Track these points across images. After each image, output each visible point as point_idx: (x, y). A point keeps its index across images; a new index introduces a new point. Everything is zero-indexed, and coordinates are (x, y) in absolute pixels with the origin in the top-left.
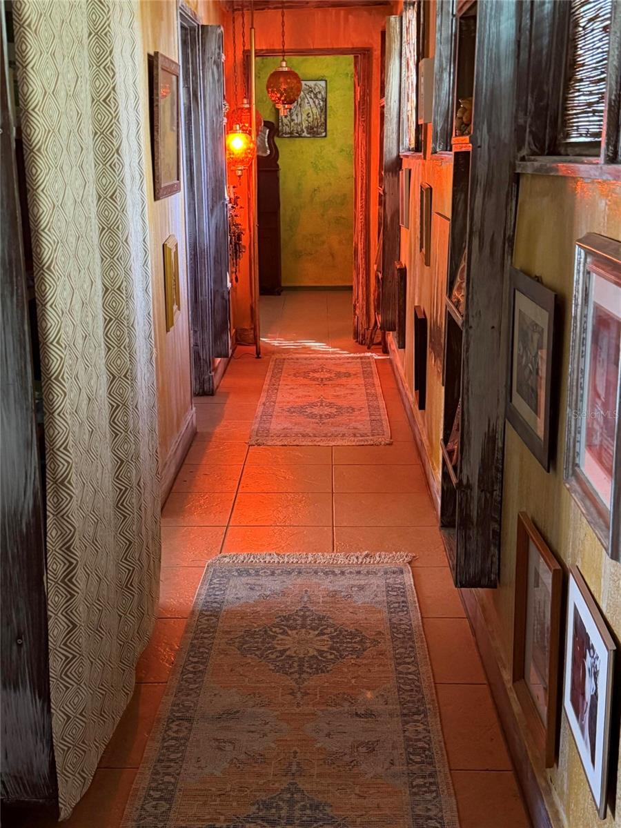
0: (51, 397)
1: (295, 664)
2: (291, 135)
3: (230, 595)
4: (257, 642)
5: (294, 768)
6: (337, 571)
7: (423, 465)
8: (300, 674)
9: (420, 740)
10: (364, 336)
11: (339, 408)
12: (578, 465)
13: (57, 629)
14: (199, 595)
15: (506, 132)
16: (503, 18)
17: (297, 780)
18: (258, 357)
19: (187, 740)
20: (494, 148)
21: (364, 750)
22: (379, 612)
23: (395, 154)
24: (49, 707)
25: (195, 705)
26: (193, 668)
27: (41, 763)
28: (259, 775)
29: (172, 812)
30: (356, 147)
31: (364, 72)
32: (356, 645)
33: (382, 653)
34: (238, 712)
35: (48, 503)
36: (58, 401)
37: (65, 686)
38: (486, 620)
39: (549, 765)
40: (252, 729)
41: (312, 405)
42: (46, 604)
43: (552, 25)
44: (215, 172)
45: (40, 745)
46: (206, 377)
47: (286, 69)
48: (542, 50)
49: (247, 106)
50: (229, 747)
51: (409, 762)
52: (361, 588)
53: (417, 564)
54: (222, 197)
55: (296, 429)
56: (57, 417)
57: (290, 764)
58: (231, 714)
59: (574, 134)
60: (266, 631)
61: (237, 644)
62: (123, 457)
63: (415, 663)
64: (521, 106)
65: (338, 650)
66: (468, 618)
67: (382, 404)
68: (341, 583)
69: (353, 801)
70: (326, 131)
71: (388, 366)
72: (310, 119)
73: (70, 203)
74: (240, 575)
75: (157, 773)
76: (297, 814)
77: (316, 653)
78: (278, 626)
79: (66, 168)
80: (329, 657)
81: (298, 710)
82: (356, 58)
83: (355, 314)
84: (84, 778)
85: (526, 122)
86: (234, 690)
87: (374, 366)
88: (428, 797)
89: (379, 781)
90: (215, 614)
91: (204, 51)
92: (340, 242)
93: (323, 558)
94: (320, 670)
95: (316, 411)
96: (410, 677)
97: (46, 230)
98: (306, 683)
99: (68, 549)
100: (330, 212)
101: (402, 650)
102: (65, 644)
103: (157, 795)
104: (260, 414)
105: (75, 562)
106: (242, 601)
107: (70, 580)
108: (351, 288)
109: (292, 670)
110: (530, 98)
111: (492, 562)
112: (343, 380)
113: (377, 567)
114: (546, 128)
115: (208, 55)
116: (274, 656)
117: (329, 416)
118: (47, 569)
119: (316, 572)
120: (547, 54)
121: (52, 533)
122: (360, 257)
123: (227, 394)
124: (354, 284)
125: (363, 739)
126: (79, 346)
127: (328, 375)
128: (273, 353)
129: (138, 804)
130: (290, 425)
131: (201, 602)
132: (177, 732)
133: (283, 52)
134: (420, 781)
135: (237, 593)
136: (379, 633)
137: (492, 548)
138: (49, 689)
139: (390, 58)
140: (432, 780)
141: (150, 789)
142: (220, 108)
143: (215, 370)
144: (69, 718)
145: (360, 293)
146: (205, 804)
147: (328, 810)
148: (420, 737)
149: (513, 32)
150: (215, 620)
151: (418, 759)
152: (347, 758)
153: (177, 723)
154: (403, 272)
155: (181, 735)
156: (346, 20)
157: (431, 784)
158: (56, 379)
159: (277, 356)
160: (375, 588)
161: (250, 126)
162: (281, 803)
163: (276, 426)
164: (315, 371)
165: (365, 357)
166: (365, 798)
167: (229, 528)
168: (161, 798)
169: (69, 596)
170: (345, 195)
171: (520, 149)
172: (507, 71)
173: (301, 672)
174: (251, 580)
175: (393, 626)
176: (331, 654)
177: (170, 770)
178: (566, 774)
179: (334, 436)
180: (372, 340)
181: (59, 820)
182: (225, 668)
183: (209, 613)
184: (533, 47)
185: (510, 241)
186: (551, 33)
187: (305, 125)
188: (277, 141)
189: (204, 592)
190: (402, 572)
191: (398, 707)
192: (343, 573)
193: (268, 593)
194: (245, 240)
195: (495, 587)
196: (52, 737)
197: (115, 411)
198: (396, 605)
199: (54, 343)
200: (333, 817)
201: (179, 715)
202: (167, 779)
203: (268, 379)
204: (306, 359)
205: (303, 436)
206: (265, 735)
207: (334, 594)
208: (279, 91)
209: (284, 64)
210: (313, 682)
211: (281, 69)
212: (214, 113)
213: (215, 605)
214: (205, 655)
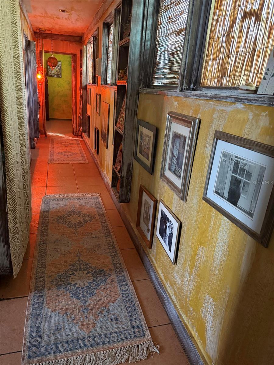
0: (7, 153)
1: (74, 225)
2: (51, 76)
3: (51, 207)
4: (62, 220)
5: (79, 254)
6: (81, 198)
7: (98, 169)
8: (76, 228)
9: (111, 243)
10: (75, 133)
11: (72, 153)
12: (165, 174)
13: (11, 225)
14: (42, 207)
15: (136, 81)
16: (136, 48)
17: (80, 258)
18: (46, 138)
19: (46, 249)
20: (133, 85)
21: (97, 247)
22: (94, 209)
23: (85, 84)
24: (9, 248)
25: (47, 239)
26: (44, 228)
27: (7, 263)
28: (69, 258)
29: (46, 271)
30: (73, 81)
31: (75, 60)
32: (89, 219)
33: (97, 220)
34: (60, 240)
35: (7, 187)
36: (10, 155)
37: (14, 241)
38: (124, 210)
39: (150, 248)
40: (65, 244)
41: (64, 152)
42: (7, 217)
43: (150, 52)
44: (34, 85)
45: (6, 258)
46: (33, 143)
47: (53, 57)
48: (147, 58)
49: (42, 66)
50: (59, 250)
51: (109, 249)
52: (88, 203)
53: (101, 195)
54: (36, 92)
55: (61, 159)
56: (10, 160)
57: (78, 253)
58: (57, 241)
59: (155, 83)
60: (63, 216)
61: (56, 221)
62: (25, 170)
63: (106, 222)
64: (140, 73)
65: (85, 220)
66: (117, 209)
67: (84, 152)
68: (82, 202)
69: (97, 261)
70: (61, 76)
71: (83, 142)
72: (57, 72)
73: (9, 90)
74: (53, 201)
75: (39, 260)
76: (82, 267)
77: (79, 221)
78: (67, 215)
79: (8, 78)
80: (83, 222)
81: (77, 238)
82: (72, 56)
83: (73, 127)
84: (20, 265)
85: (142, 78)
86: (58, 234)
87: (79, 142)
88: (116, 258)
89: (102, 255)
90: (48, 212)
91: (30, 48)
92: (66, 107)
93: (76, 195)
94: (81, 226)
95: (66, 154)
96: (105, 226)
97: (5, 98)
98: (78, 230)
99: (14, 200)
100: (63, 98)
101: (102, 219)
102: (13, 229)
103: (40, 266)
104: (50, 154)
105: (16, 204)
106: (55, 208)
107: (15, 210)
108: (71, 120)
109: (73, 227)
110: (143, 72)
111: (128, 196)
112: (72, 145)
113: (92, 197)
114: (147, 81)
115: (31, 49)
116: (67, 223)
117: (70, 155)
118: (7, 207)
119: (75, 199)
120: (148, 60)
121: (9, 196)
122: (74, 112)
123: (39, 149)
124: (72, 119)
125: (96, 244)
126: (13, 136)
127: (67, 144)
128: (50, 137)
129: (35, 270)
130: (59, 158)
131: (43, 209)
132: (43, 247)
133: (52, 52)
134: (113, 254)
135: (53, 206)
136: (95, 215)
137: (128, 193)
138: (9, 242)
139: (84, 58)
140: (116, 253)
141: (38, 265)
142: (35, 66)
143: (35, 141)
144: (15, 249)
145: (74, 122)
146: (55, 267)
147: (90, 265)
148: (111, 242)
149: (139, 52)
150: (48, 214)
151: (111, 248)
152: (93, 250)
153: (42, 245)
154: (89, 117)
155: (44, 248)
156: (70, 45)
157: (116, 254)
158: (9, 147)
159: (52, 138)
160: (92, 203)
161: (43, 72)
162: (77, 265)
163: (55, 158)
164: (63, 143)
165: (77, 139)
166: (100, 260)
167: (47, 187)
168: (42, 267)
169: (14, 215)
170: (67, 94)
171: (140, 86)
172: (137, 63)
173: (76, 227)
174: (56, 202)
175: (98, 213)
176: (83, 221)
177: (43, 259)
178: (155, 251)
179: (72, 161)
180: (78, 135)
181: (14, 279)
182: (54, 228)
183: (46, 212)
184: (144, 57)
185: (136, 111)
186: (149, 54)
187: (55, 74)
188: (47, 77)
189: (43, 206)
190: (98, 198)
191: (104, 234)
192: (82, 199)
193: (62, 205)
194: (41, 104)
195: (128, 202)
196: (10, 256)
197: (22, 156)
198: (98, 207)
199: (8, 136)
200: (92, 267)
201: (43, 242)
202: (42, 261)
203: (50, 144)
204: (60, 139)
205: (64, 161)
206: (69, 246)
207: (81, 205)
208: (51, 63)
209: (52, 55)
210: (79, 230)
211: (51, 57)
212: (33, 67)
213: (47, 210)
214: (47, 224)
